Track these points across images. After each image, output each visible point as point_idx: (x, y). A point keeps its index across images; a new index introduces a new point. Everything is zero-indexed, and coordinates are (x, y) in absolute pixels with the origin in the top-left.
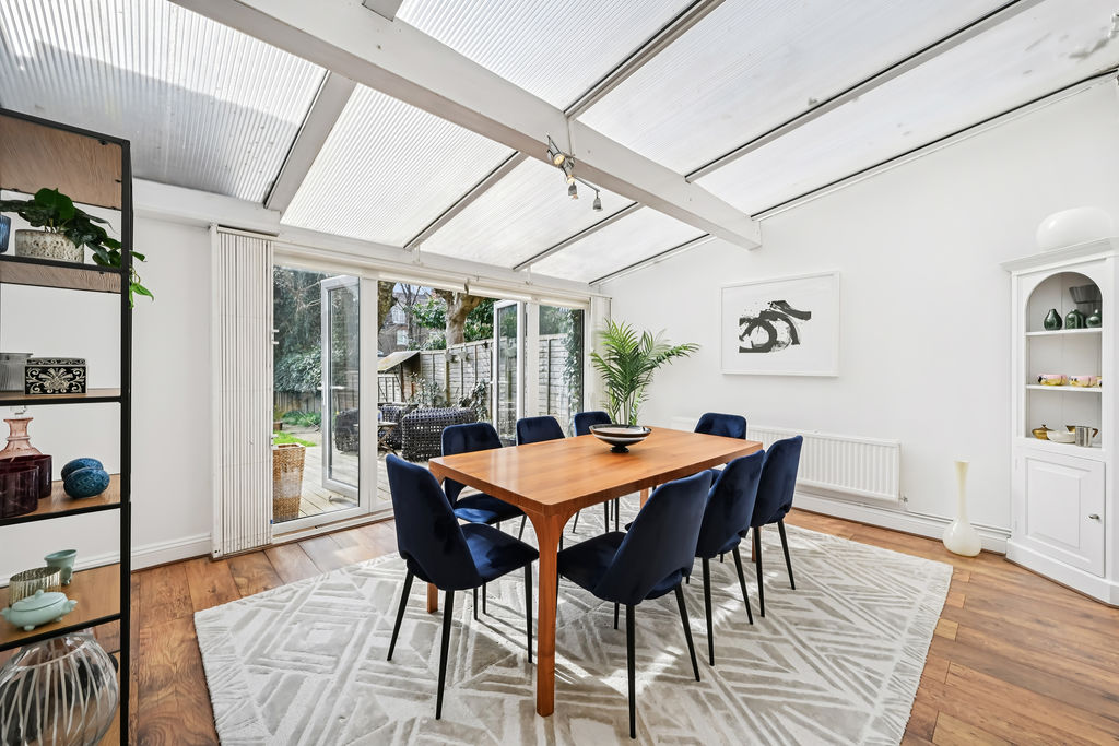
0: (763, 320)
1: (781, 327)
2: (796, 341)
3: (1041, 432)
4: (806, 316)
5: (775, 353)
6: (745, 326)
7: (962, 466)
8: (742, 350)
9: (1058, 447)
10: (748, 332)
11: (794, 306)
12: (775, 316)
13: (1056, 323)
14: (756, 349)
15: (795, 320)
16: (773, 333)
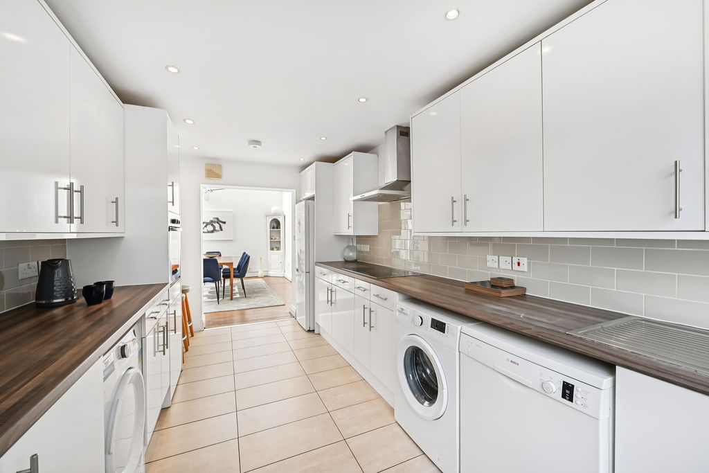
0: (211, 223)
1: (217, 226)
2: (222, 230)
3: (272, 249)
4: (225, 223)
5: (215, 233)
6: (205, 224)
7: (261, 258)
8: (204, 232)
9: (275, 251)
10: (206, 226)
11: (221, 219)
12: (215, 222)
13: (274, 228)
14: (208, 232)
15: (221, 224)
16: (214, 227)
